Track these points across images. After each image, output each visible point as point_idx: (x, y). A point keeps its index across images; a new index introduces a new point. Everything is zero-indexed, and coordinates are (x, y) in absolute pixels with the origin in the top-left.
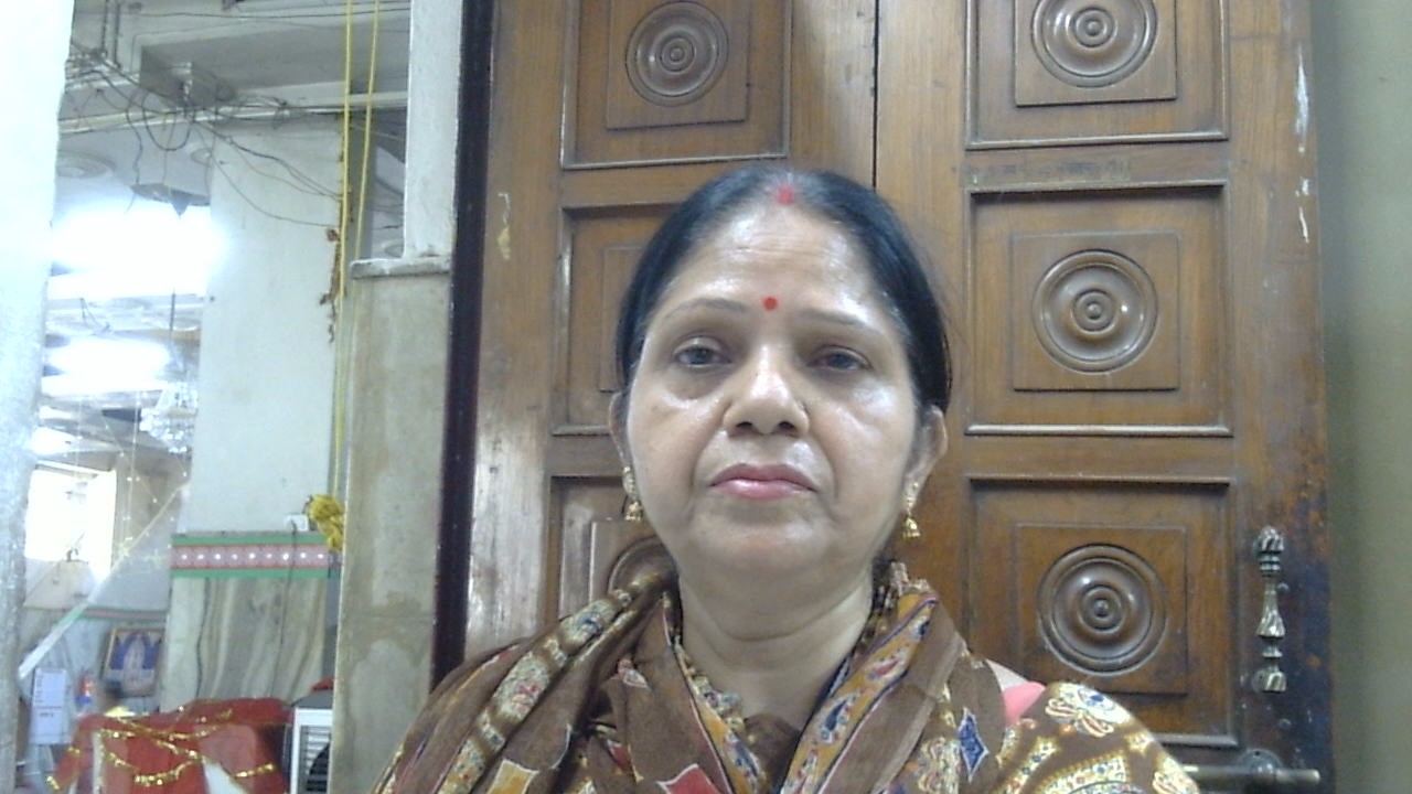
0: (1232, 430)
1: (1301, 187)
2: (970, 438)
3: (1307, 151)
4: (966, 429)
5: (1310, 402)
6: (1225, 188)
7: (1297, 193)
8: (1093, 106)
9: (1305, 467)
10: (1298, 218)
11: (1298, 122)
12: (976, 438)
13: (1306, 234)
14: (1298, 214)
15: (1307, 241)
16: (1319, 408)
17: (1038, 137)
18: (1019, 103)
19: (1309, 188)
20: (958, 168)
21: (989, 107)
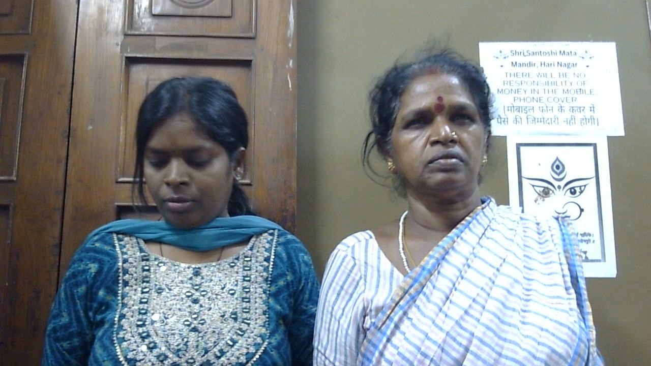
0: (251, 182)
1: (289, 64)
2: (119, 185)
3: (293, 45)
4: (117, 179)
5: (289, 168)
6: (253, 62)
7: (287, 66)
8: (191, 18)
9: (285, 200)
10: (287, 78)
11: (289, 32)
12: (122, 184)
13: (290, 86)
14: (287, 75)
15: (291, 90)
16: (294, 171)
17: (161, 31)
18: (153, 13)
19: (293, 64)
20: (120, 43)
21: (139, 14)
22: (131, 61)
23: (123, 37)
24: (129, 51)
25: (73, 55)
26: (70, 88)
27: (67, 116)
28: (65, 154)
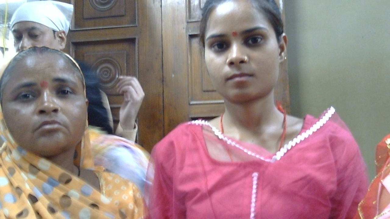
2: (191, 106)
4: (189, 103)
5: (284, 90)
12: (193, 105)
20: (185, 27)
21: (194, 9)
22: (192, 36)
23: (186, 24)
24: (190, 31)
25: (161, 36)
26: (161, 55)
27: (161, 70)
28: (162, 91)
